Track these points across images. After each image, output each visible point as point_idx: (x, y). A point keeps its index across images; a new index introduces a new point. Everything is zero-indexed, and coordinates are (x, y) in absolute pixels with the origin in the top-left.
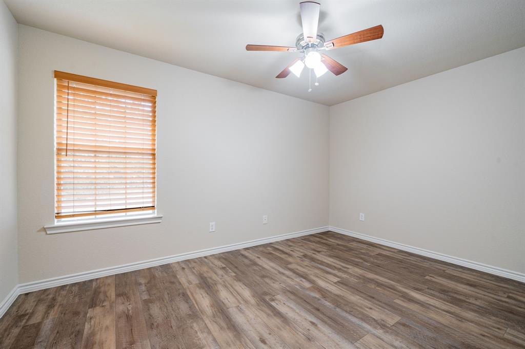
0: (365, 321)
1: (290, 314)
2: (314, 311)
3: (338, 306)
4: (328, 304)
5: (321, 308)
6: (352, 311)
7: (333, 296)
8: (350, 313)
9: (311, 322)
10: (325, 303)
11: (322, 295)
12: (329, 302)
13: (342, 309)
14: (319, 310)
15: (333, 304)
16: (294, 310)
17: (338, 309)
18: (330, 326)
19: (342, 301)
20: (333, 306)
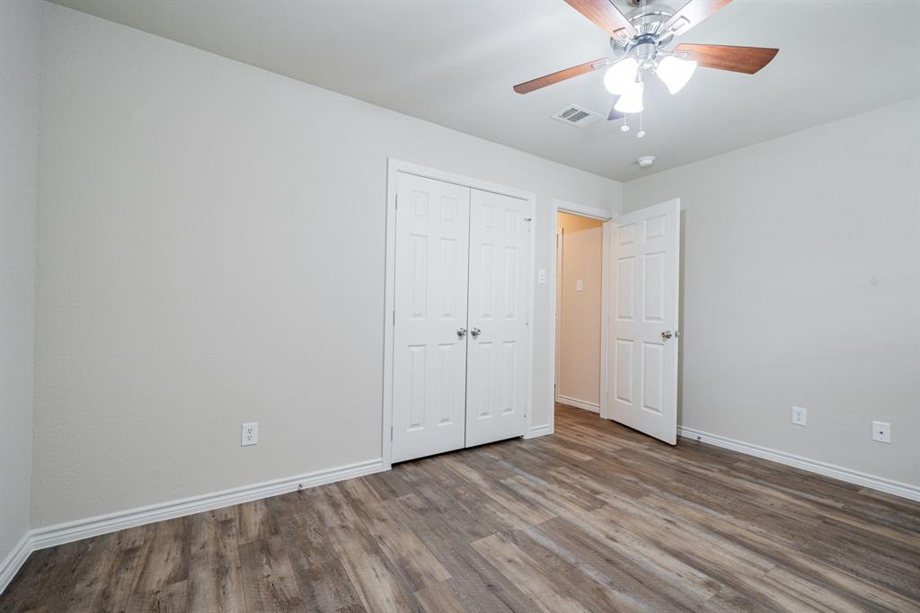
0: (532, 540)
1: (654, 553)
2: (616, 559)
3: (571, 567)
4: (592, 573)
5: (603, 563)
6: (548, 556)
7: (581, 593)
8: (552, 554)
9: (616, 541)
10: (597, 574)
11: (604, 597)
12: (590, 578)
13: (565, 561)
14: (608, 560)
15: (580, 572)
16: (653, 560)
17: (572, 560)
18: (587, 536)
19: (562, 579)
20: (581, 567)
